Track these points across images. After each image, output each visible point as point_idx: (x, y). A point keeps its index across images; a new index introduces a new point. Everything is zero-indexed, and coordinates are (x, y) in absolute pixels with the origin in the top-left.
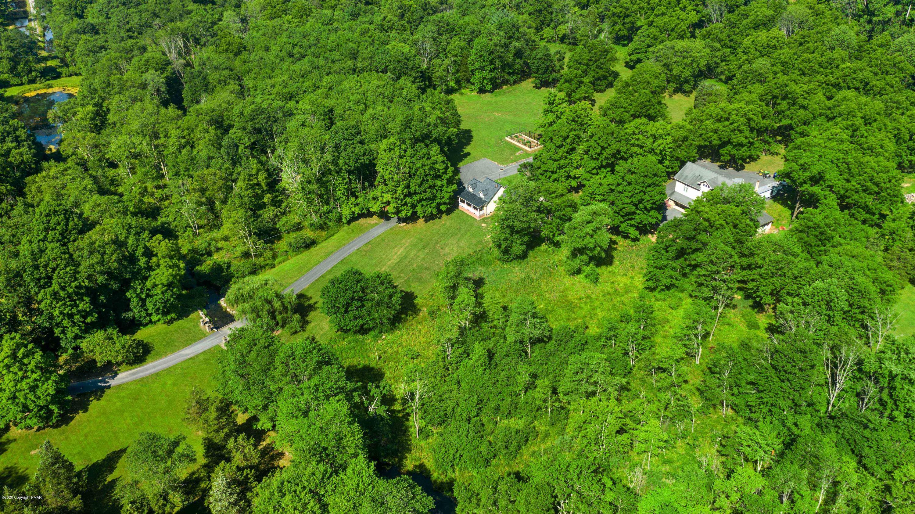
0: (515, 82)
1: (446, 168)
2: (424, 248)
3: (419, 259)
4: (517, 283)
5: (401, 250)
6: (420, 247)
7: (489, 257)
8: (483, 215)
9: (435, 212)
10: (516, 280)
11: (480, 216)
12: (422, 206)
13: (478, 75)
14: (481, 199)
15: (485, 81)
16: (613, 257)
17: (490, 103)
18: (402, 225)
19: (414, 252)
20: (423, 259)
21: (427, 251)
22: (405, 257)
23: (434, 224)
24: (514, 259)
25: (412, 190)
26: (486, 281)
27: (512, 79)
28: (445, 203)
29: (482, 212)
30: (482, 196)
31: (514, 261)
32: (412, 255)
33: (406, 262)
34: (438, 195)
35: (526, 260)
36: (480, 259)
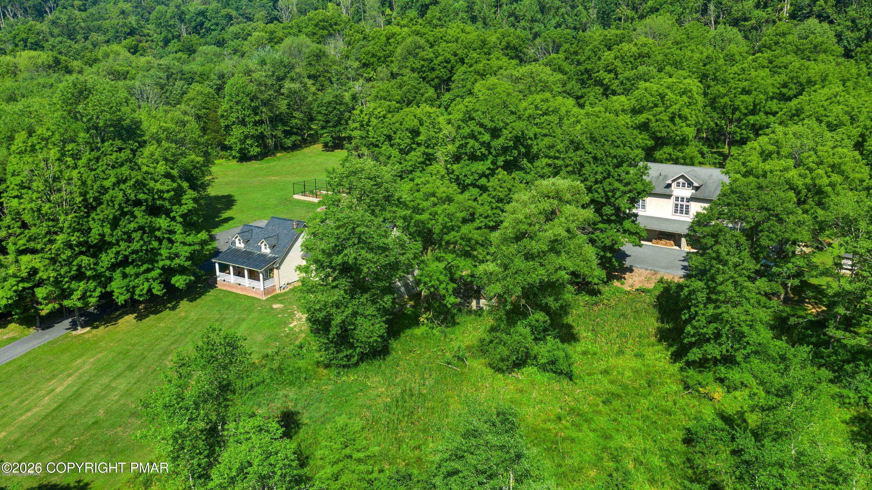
0: (295, 147)
1: (179, 192)
2: (131, 368)
3: (114, 396)
4: (387, 408)
5: (70, 380)
6: (121, 366)
7: (301, 363)
8: (273, 288)
9: (158, 290)
10: (380, 403)
11: (266, 291)
12: (125, 276)
13: (237, 132)
14: (264, 256)
15: (249, 142)
16: (569, 327)
17: (260, 169)
18: (80, 331)
19: (105, 380)
20: (127, 393)
21: (138, 373)
22: (77, 395)
23: (160, 320)
24: (363, 357)
25: (94, 237)
26: (305, 419)
27: (289, 142)
28: (182, 270)
29: (269, 284)
30: (266, 250)
31: (363, 366)
32: (96, 389)
33: (75, 407)
34: (164, 252)
35: (389, 358)
36: (281, 370)
